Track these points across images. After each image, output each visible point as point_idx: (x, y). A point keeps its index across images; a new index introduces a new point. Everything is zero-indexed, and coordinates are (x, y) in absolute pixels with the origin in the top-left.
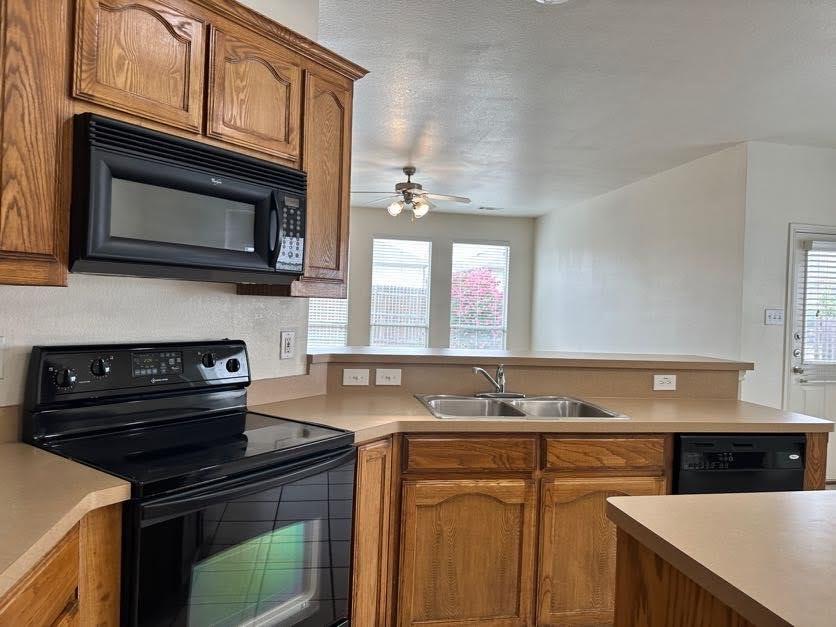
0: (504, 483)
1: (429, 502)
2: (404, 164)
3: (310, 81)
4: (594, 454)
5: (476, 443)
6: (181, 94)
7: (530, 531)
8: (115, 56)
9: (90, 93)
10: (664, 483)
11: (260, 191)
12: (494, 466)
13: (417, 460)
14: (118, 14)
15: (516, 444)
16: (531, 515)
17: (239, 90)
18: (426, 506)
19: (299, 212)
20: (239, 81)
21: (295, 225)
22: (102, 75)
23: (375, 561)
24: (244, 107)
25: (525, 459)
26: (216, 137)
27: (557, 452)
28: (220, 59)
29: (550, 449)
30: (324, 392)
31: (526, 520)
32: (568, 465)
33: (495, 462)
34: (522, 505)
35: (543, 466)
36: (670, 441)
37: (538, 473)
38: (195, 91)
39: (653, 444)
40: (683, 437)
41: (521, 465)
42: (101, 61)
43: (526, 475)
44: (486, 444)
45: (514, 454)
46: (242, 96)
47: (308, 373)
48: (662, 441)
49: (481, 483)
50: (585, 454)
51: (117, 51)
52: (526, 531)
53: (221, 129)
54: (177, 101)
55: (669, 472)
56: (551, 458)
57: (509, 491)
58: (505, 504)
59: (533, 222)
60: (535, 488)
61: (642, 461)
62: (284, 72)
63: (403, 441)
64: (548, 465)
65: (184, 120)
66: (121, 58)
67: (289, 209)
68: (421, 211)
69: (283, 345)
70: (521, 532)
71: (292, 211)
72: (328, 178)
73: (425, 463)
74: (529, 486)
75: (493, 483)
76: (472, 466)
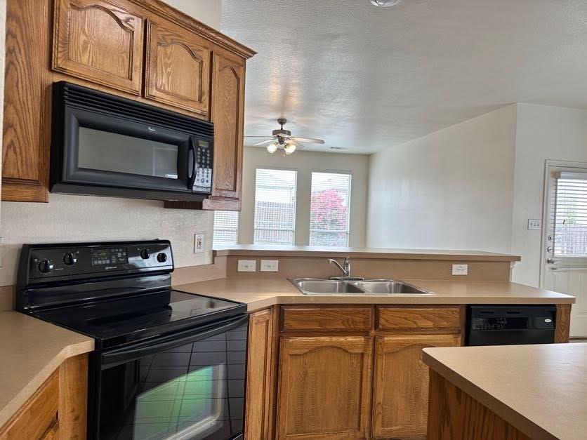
0: (350, 339)
1: (297, 352)
2: (278, 116)
3: (216, 59)
4: (412, 319)
5: (331, 311)
6: (127, 68)
7: (367, 372)
8: (81, 42)
9: (63, 67)
10: (459, 339)
11: (181, 136)
12: (343, 327)
13: (290, 323)
14: (83, 12)
15: (359, 312)
16: (368, 361)
17: (167, 66)
18: (296, 355)
19: (208, 151)
20: (167, 59)
21: (206, 160)
22: (72, 55)
23: (261, 393)
24: (170, 77)
25: (364, 322)
26: (151, 98)
27: (385, 316)
28: (154, 44)
29: (381, 315)
30: (225, 276)
31: (365, 364)
32: (394, 326)
33: (344, 325)
34: (362, 354)
35: (376, 326)
36: (464, 310)
37: (373, 332)
38: (136, 66)
39: (452, 312)
40: (472, 307)
41: (362, 327)
42: (71, 45)
43: (365, 333)
44: (337, 312)
45: (357, 319)
46: (169, 70)
47: (213, 263)
48: (458, 310)
49: (334, 339)
50: (406, 318)
51: (83, 38)
52: (365, 372)
53: (154, 92)
54: (124, 73)
55: (463, 331)
56: (382, 321)
57: (353, 345)
58: (351, 353)
59: (368, 158)
60: (371, 342)
61: (445, 324)
62: (199, 53)
63: (280, 309)
64: (380, 327)
65: (129, 86)
66: (85, 43)
67: (202, 149)
68: (290, 150)
69: (196, 243)
70: (361, 372)
71: (204, 150)
72: (228, 127)
73: (296, 325)
74: (367, 341)
75: (342, 339)
76: (328, 327)
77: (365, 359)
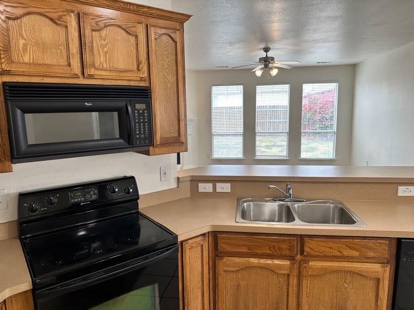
0: (277, 262)
1: (231, 269)
3: (153, 31)
4: (336, 248)
5: (258, 239)
6: (65, 57)
7: (293, 289)
8: (21, 46)
10: (388, 269)
11: (121, 103)
12: (269, 252)
13: (223, 246)
15: (284, 241)
16: (294, 281)
17: (103, 46)
18: (230, 271)
19: (146, 111)
20: (103, 41)
21: (144, 119)
22: (15, 58)
23: (200, 298)
24: (108, 56)
25: (290, 250)
26: (91, 77)
27: (311, 246)
28: (88, 32)
29: (306, 244)
30: (189, 195)
31: (291, 283)
32: (319, 253)
33: (270, 250)
34: (288, 275)
35: (302, 253)
36: (394, 244)
37: (299, 257)
38: (73, 54)
39: (380, 244)
40: (402, 240)
41: (287, 252)
42: (13, 50)
43: (292, 258)
44: (264, 240)
45: (283, 246)
46: (106, 49)
47: (178, 187)
48: (387, 242)
49: (262, 261)
50: (331, 248)
51: (22, 42)
52: (291, 290)
53: (92, 71)
54: (63, 62)
55: (394, 262)
56: (307, 249)
57: (279, 266)
58: (278, 274)
59: (354, 67)
60: (296, 266)
61: (372, 254)
62: (134, 29)
63: (215, 236)
64: (305, 253)
65: (68, 72)
66: (25, 46)
67: (139, 111)
68: (274, 72)
69: (162, 173)
70: (288, 289)
71: (141, 112)
72: (169, 86)
73: (227, 248)
74: (292, 264)
75: (269, 262)
76: (257, 251)
77: (291, 280)
